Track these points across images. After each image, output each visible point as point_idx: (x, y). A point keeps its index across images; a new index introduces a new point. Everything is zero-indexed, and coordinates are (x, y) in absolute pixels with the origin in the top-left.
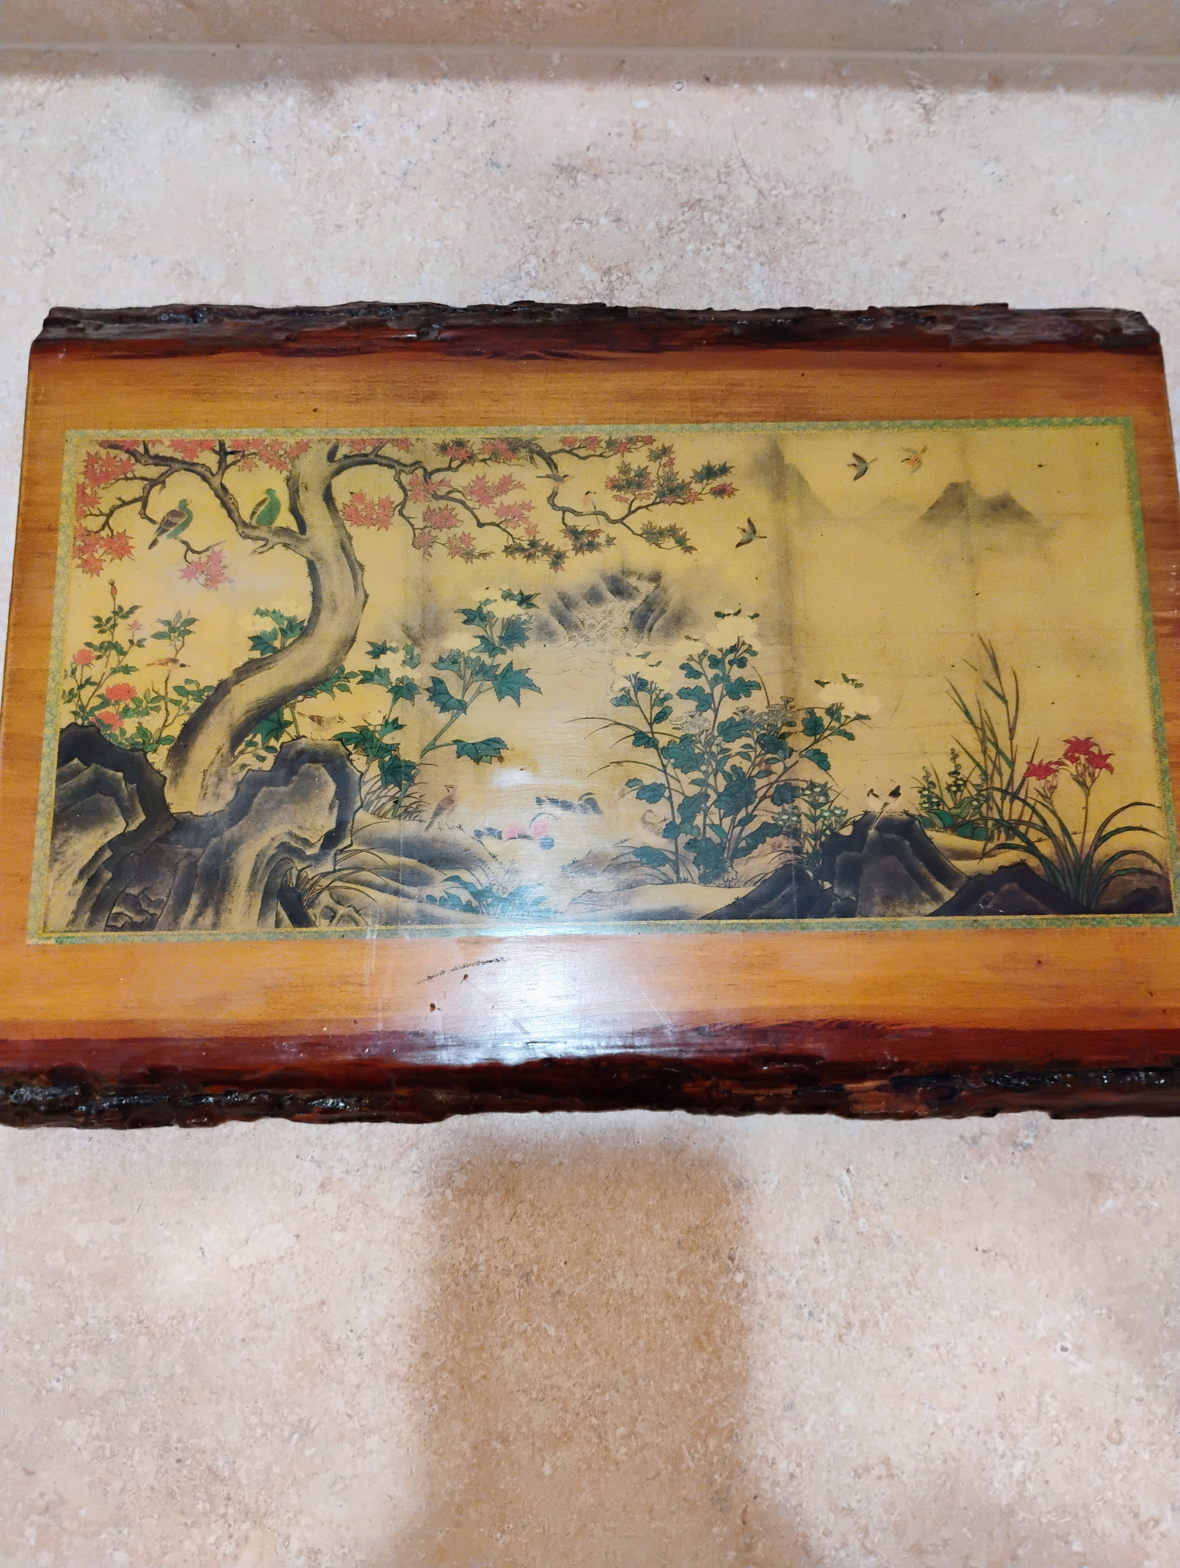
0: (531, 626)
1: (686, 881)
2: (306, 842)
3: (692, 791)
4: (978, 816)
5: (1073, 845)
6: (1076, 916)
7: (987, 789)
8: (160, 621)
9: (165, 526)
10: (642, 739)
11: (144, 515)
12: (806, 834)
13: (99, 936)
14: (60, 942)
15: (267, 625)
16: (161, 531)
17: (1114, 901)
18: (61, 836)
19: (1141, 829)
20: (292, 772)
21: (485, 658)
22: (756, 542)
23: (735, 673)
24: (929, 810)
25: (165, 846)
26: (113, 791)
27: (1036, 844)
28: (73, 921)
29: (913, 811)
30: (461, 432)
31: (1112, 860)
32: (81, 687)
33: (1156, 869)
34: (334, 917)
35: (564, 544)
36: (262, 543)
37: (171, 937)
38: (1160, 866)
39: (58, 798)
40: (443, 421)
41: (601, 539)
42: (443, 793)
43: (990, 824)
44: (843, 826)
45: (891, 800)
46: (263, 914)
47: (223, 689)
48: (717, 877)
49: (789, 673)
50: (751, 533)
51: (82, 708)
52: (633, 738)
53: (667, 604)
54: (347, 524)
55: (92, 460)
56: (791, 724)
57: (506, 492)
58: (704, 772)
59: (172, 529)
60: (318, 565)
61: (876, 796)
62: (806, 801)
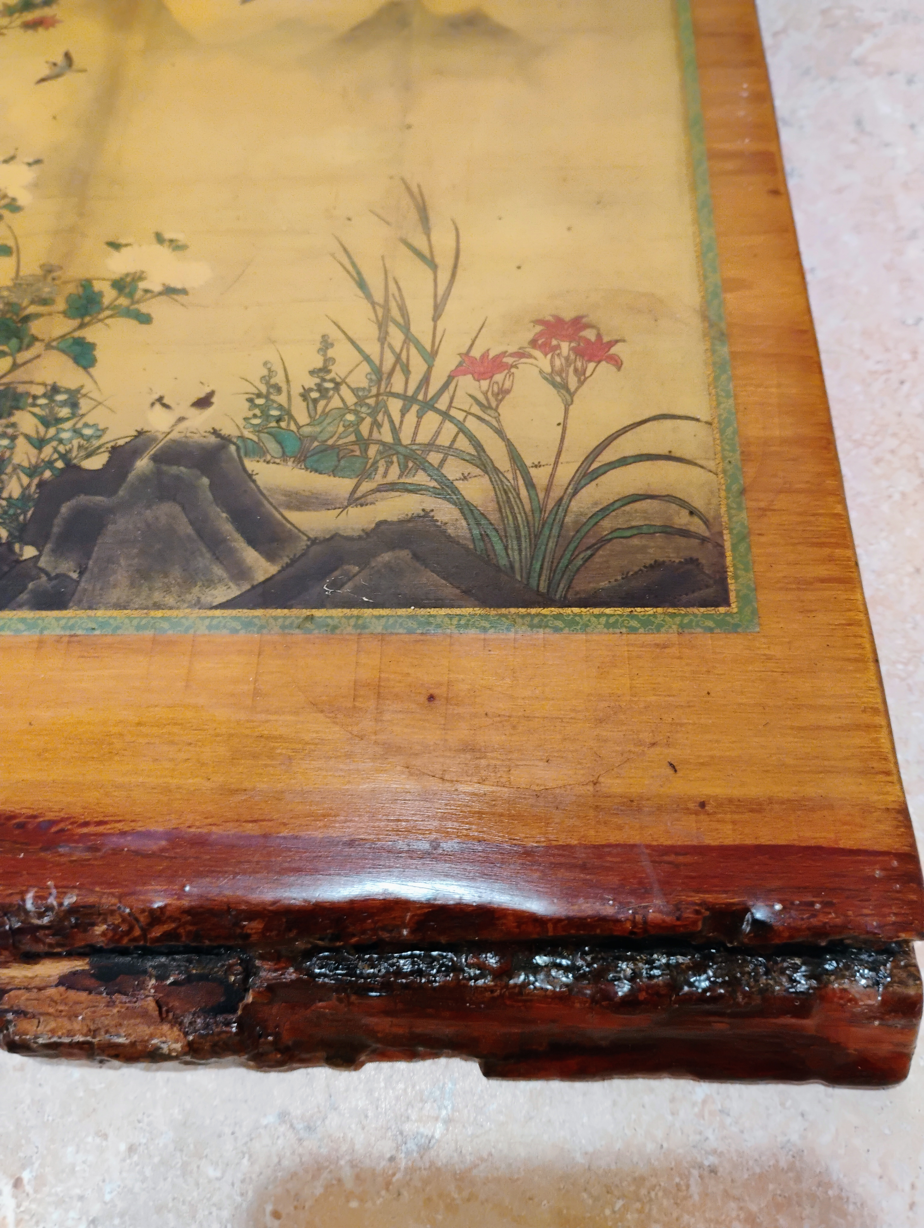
4: (352, 438)
5: (530, 485)
6: (522, 611)
7: (378, 395)
12: (18, 468)
17: (604, 584)
19: (669, 457)
24: (258, 429)
27: (459, 484)
29: (228, 430)
31: (606, 511)
33: (697, 526)
38: (706, 522)
43: (372, 451)
44: (91, 455)
50: (63, 64)
61: (166, 406)
62: (35, 415)
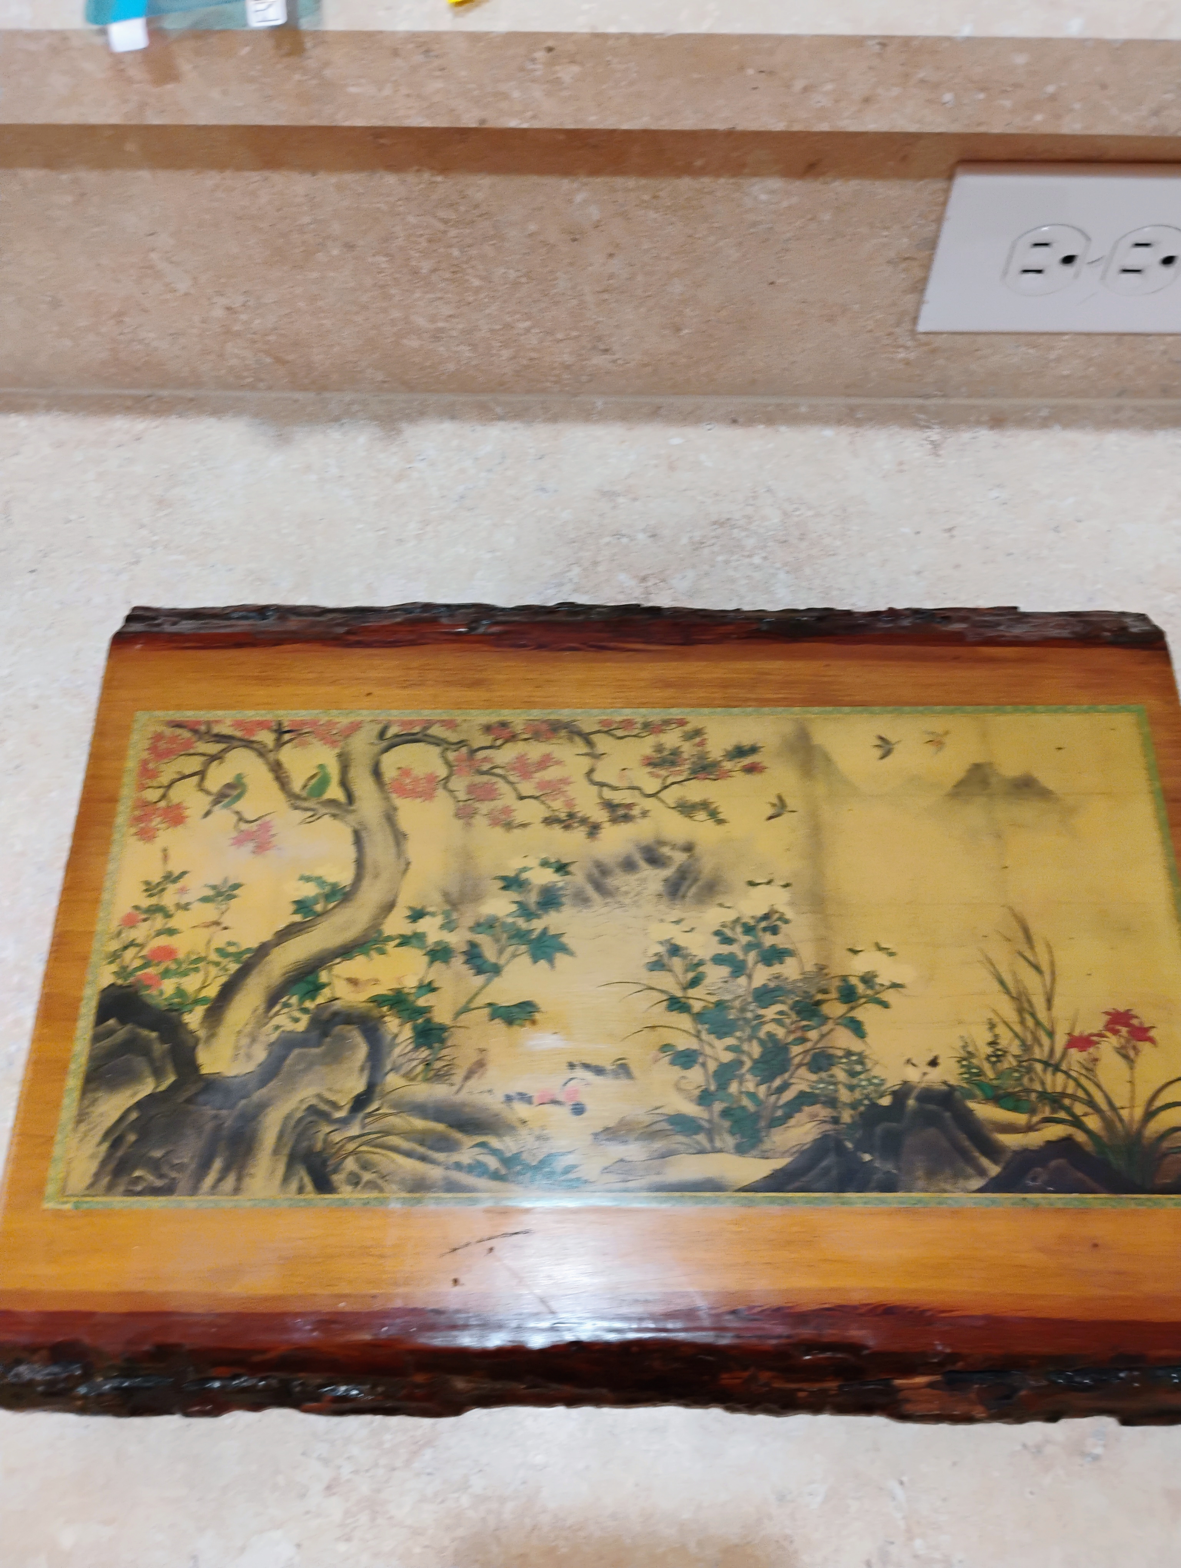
0: (567, 892)
1: (720, 1151)
2: (335, 1106)
3: (727, 1057)
4: (1020, 1088)
5: (1121, 1120)
6: (1131, 1196)
7: (1027, 1060)
8: (206, 886)
9: (221, 797)
10: (676, 1004)
11: (201, 787)
12: (845, 1104)
13: (118, 1202)
14: (77, 1206)
15: (310, 890)
16: (216, 802)
17: (1168, 1181)
18: (90, 1096)
20: (325, 1034)
21: (522, 924)
22: (785, 818)
23: (769, 940)
24: (968, 1081)
25: (191, 1107)
26: (145, 1050)
27: (1082, 1118)
28: (92, 1185)
29: (953, 1081)
30: (506, 715)
31: (1164, 1136)
32: (126, 948)
34: (356, 1184)
35: (600, 815)
36: (310, 813)
37: (189, 1203)
39: (92, 1058)
40: (489, 705)
41: (636, 812)
42: (474, 1057)
43: (1033, 1096)
44: (882, 1096)
45: (929, 1069)
46: (286, 1179)
47: (263, 951)
48: (753, 1146)
49: (822, 941)
50: (780, 808)
51: (124, 968)
52: (665, 1003)
53: (700, 872)
54: (394, 796)
55: (158, 737)
56: (825, 991)
57: (545, 768)
58: (739, 1038)
59: (227, 800)
60: (364, 834)
61: (914, 1065)
62: (843, 1069)
